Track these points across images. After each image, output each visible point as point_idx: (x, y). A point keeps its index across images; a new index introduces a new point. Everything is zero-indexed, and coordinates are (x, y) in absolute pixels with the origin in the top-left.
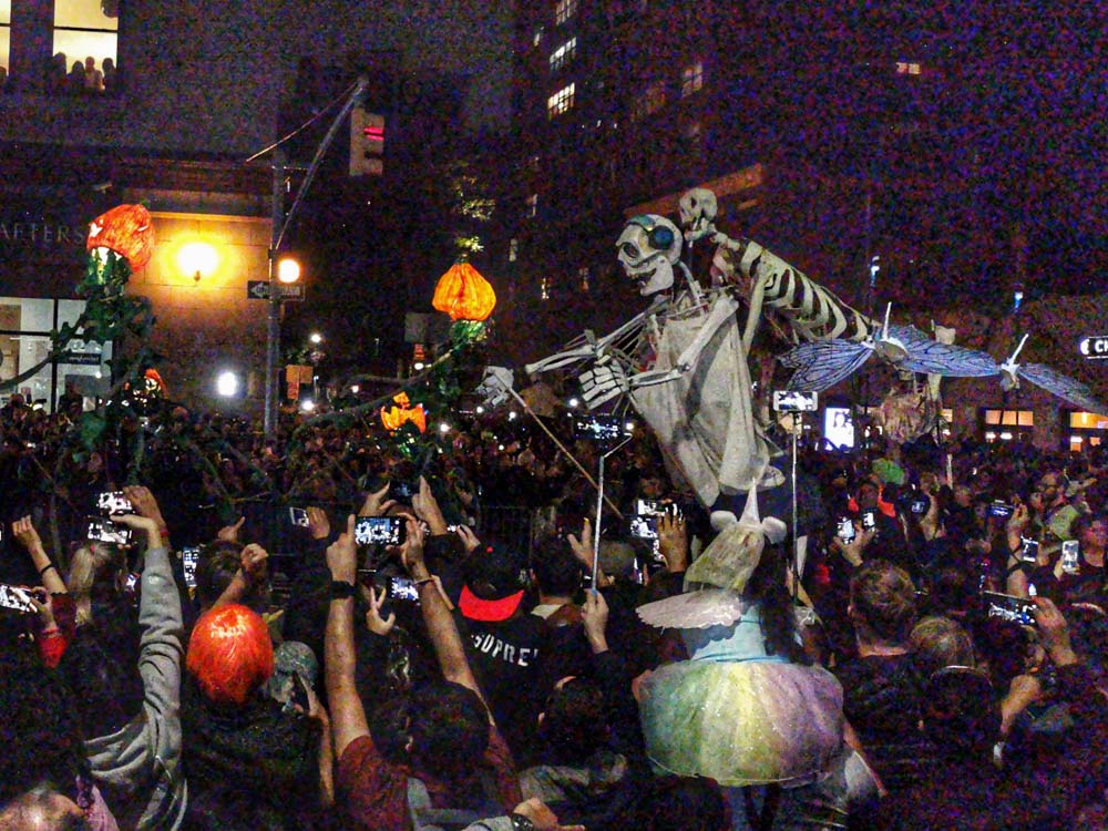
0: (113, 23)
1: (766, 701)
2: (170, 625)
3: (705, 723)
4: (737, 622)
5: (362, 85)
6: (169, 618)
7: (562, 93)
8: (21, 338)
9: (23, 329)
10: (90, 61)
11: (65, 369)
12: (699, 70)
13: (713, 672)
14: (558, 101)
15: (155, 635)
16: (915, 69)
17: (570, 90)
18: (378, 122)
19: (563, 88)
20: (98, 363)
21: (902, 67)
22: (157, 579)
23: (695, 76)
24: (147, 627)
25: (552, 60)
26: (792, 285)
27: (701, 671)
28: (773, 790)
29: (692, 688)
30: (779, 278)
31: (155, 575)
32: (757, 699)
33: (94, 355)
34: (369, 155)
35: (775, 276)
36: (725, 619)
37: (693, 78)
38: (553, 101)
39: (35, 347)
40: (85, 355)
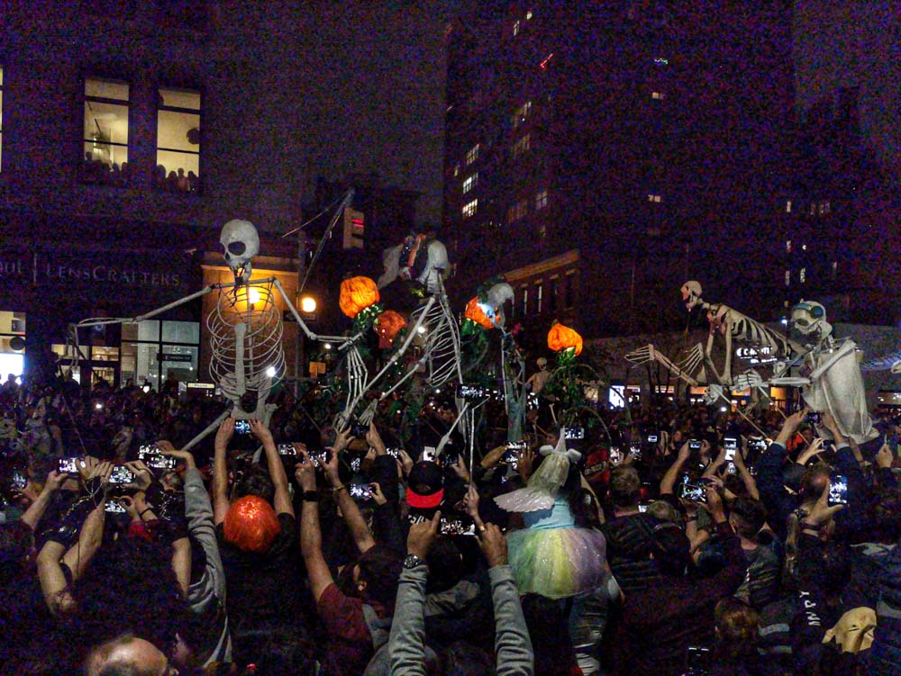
0: (196, 148)
1: (568, 549)
2: (205, 515)
3: (537, 565)
4: (553, 506)
5: (350, 194)
6: (205, 511)
7: (470, 205)
8: (139, 345)
9: (139, 339)
10: (181, 171)
11: (167, 365)
12: (545, 194)
13: (540, 534)
14: (468, 209)
15: (198, 522)
16: (658, 199)
17: (475, 203)
18: (360, 216)
19: (471, 202)
20: (190, 361)
21: (651, 197)
22: (194, 488)
23: (543, 199)
24: (191, 519)
25: (465, 185)
26: (745, 329)
27: (533, 536)
28: (569, 601)
29: (529, 545)
30: (737, 325)
31: (191, 486)
32: (564, 549)
33: (187, 356)
34: (354, 235)
35: (735, 324)
36: (547, 505)
37: (542, 199)
38: (465, 209)
39: (147, 351)
40: (180, 355)
